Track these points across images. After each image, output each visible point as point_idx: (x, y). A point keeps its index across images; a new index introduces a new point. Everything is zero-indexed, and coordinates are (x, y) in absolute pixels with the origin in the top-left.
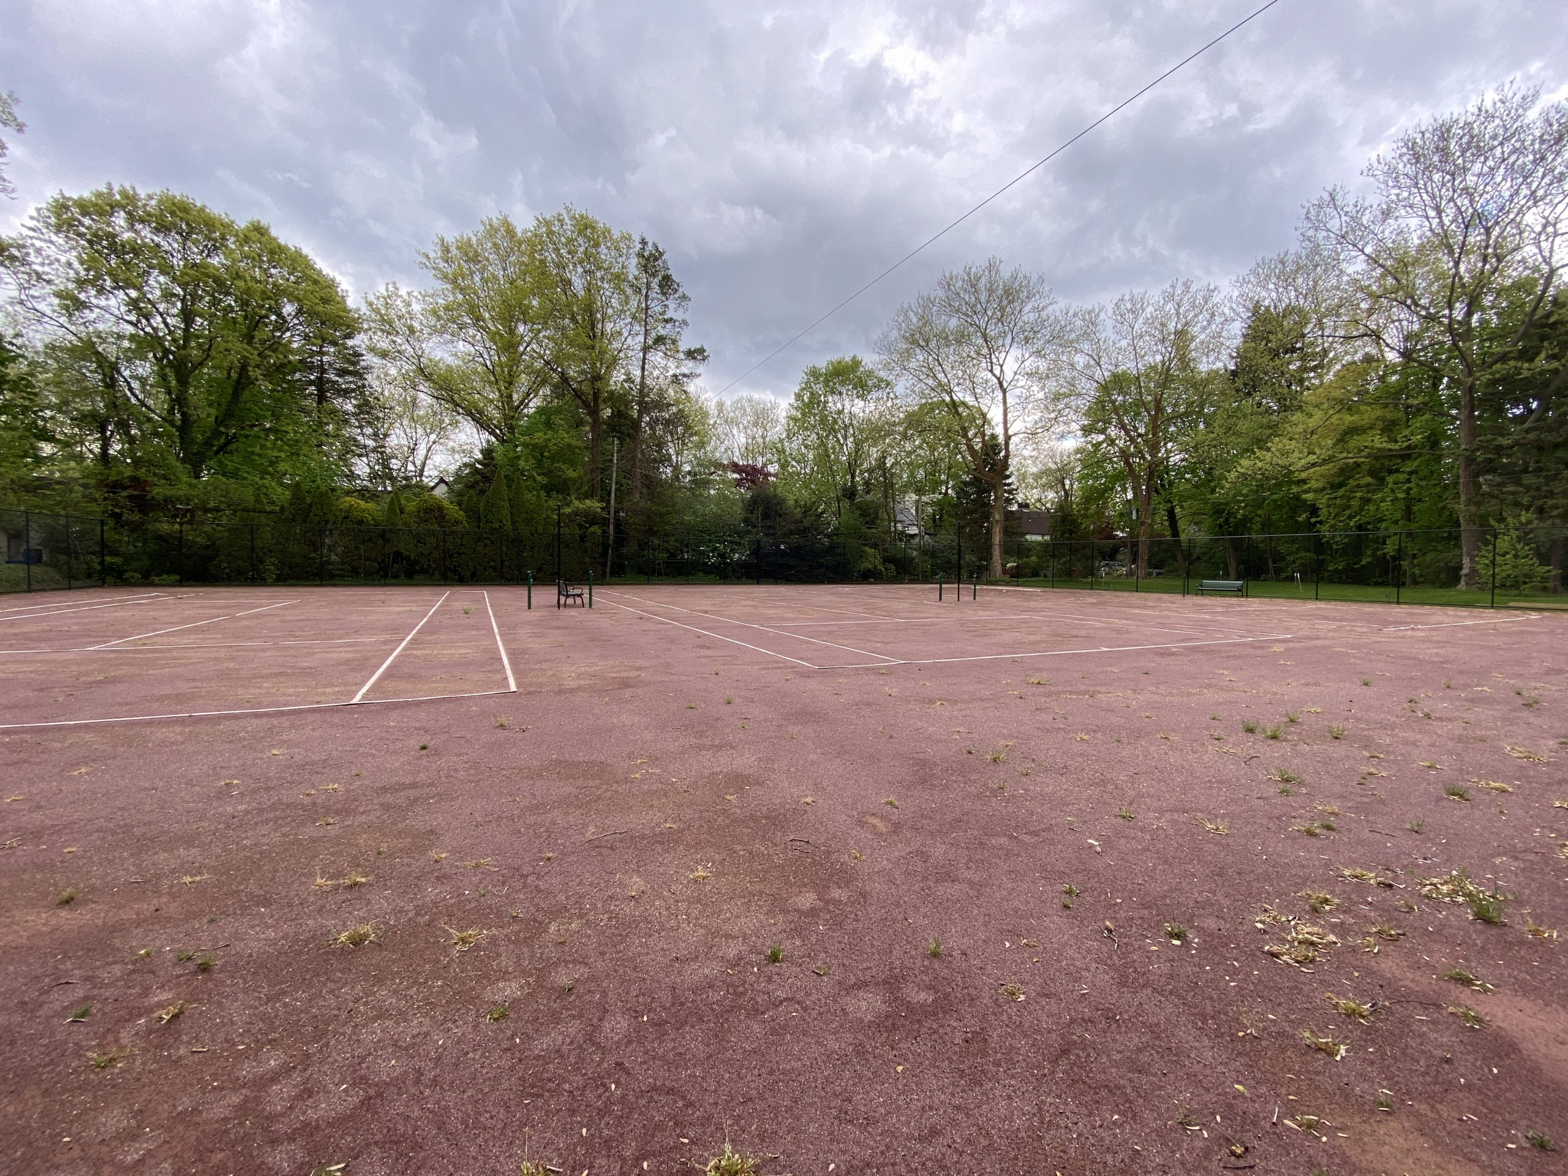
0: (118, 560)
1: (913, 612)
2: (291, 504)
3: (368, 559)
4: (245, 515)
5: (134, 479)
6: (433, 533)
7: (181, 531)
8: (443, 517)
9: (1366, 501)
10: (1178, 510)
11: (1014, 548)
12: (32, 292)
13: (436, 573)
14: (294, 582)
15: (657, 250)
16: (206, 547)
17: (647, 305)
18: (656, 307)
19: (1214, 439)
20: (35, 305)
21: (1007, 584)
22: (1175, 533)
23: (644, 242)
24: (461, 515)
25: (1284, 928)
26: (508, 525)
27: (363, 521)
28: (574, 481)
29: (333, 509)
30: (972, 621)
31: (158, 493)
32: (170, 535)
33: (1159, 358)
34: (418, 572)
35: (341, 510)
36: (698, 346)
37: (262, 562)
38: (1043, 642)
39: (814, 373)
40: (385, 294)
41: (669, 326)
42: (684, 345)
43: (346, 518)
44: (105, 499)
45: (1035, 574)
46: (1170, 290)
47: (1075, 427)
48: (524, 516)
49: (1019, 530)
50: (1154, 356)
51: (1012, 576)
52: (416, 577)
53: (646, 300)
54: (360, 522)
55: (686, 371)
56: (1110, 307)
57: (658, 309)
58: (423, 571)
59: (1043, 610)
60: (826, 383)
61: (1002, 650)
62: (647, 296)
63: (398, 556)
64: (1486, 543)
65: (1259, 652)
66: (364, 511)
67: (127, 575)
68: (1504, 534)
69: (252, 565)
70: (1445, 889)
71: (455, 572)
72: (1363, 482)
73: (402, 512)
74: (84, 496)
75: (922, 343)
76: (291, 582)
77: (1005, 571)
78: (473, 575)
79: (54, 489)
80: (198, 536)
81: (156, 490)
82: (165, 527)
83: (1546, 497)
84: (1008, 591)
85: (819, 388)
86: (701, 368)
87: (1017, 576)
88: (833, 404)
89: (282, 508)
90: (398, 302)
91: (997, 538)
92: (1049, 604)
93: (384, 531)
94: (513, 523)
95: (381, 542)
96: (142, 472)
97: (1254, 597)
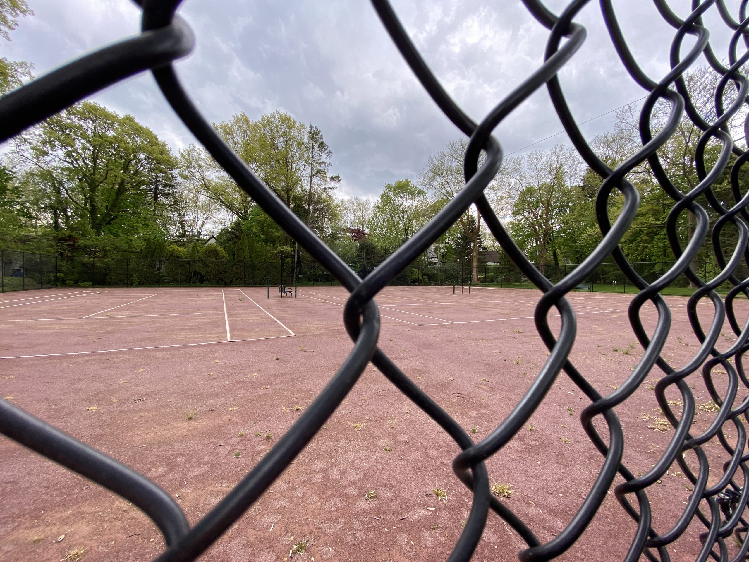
0: (62, 275)
1: (445, 299)
2: (146, 248)
3: (181, 274)
4: (124, 253)
5: (70, 236)
6: (212, 262)
7: (94, 261)
8: (217, 254)
9: (646, 247)
10: (558, 251)
11: (483, 269)
12: (22, 148)
13: (214, 281)
14: (146, 285)
15: (317, 130)
16: (105, 269)
17: (312, 156)
18: (316, 157)
19: (574, 219)
20: (23, 154)
21: (480, 286)
22: (557, 262)
23: (311, 127)
24: (225, 253)
25: (653, 420)
26: (248, 259)
27: (179, 256)
28: (278, 237)
29: (166, 250)
30: (474, 304)
31: (81, 243)
32: (88, 263)
33: (549, 180)
34: (205, 280)
35: (169, 251)
36: (336, 175)
37: (131, 276)
38: (511, 313)
39: (389, 187)
40: (189, 149)
41: (323, 165)
42: (329, 175)
43: (171, 255)
44: (57, 246)
45: (492, 281)
46: (554, 149)
47: (510, 212)
48: (255, 254)
49: (484, 260)
50: (546, 179)
51: (482, 282)
52: (204, 282)
53: (312, 153)
54: (178, 257)
55: (331, 186)
56: (526, 157)
57: (317, 157)
58: (207, 280)
59: (503, 298)
60: (395, 191)
61: (495, 317)
62: (312, 151)
63: (195, 273)
64: (701, 267)
65: (607, 318)
66: (180, 252)
67: (67, 282)
68: (709, 263)
69: (127, 277)
70: (707, 407)
71: (222, 280)
72: (644, 239)
73: (198, 252)
74: (47, 244)
75: (440, 173)
76: (145, 285)
77: (478, 280)
78: (231, 282)
79: (33, 242)
80: (101, 263)
81: (80, 242)
82: (86, 259)
83: (728, 246)
84: (482, 289)
85: (391, 194)
86: (337, 185)
87: (484, 282)
88: (398, 201)
89: (141, 250)
90: (195, 153)
91: (475, 264)
92: (504, 295)
93: (190, 261)
94: (250, 257)
95: (188, 266)
96: (74, 233)
97: (596, 292)
